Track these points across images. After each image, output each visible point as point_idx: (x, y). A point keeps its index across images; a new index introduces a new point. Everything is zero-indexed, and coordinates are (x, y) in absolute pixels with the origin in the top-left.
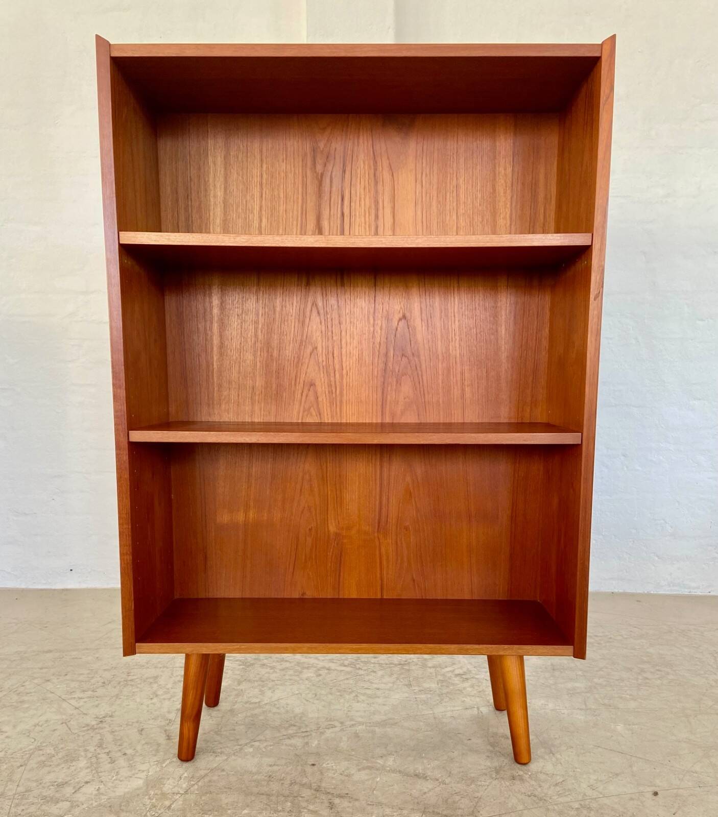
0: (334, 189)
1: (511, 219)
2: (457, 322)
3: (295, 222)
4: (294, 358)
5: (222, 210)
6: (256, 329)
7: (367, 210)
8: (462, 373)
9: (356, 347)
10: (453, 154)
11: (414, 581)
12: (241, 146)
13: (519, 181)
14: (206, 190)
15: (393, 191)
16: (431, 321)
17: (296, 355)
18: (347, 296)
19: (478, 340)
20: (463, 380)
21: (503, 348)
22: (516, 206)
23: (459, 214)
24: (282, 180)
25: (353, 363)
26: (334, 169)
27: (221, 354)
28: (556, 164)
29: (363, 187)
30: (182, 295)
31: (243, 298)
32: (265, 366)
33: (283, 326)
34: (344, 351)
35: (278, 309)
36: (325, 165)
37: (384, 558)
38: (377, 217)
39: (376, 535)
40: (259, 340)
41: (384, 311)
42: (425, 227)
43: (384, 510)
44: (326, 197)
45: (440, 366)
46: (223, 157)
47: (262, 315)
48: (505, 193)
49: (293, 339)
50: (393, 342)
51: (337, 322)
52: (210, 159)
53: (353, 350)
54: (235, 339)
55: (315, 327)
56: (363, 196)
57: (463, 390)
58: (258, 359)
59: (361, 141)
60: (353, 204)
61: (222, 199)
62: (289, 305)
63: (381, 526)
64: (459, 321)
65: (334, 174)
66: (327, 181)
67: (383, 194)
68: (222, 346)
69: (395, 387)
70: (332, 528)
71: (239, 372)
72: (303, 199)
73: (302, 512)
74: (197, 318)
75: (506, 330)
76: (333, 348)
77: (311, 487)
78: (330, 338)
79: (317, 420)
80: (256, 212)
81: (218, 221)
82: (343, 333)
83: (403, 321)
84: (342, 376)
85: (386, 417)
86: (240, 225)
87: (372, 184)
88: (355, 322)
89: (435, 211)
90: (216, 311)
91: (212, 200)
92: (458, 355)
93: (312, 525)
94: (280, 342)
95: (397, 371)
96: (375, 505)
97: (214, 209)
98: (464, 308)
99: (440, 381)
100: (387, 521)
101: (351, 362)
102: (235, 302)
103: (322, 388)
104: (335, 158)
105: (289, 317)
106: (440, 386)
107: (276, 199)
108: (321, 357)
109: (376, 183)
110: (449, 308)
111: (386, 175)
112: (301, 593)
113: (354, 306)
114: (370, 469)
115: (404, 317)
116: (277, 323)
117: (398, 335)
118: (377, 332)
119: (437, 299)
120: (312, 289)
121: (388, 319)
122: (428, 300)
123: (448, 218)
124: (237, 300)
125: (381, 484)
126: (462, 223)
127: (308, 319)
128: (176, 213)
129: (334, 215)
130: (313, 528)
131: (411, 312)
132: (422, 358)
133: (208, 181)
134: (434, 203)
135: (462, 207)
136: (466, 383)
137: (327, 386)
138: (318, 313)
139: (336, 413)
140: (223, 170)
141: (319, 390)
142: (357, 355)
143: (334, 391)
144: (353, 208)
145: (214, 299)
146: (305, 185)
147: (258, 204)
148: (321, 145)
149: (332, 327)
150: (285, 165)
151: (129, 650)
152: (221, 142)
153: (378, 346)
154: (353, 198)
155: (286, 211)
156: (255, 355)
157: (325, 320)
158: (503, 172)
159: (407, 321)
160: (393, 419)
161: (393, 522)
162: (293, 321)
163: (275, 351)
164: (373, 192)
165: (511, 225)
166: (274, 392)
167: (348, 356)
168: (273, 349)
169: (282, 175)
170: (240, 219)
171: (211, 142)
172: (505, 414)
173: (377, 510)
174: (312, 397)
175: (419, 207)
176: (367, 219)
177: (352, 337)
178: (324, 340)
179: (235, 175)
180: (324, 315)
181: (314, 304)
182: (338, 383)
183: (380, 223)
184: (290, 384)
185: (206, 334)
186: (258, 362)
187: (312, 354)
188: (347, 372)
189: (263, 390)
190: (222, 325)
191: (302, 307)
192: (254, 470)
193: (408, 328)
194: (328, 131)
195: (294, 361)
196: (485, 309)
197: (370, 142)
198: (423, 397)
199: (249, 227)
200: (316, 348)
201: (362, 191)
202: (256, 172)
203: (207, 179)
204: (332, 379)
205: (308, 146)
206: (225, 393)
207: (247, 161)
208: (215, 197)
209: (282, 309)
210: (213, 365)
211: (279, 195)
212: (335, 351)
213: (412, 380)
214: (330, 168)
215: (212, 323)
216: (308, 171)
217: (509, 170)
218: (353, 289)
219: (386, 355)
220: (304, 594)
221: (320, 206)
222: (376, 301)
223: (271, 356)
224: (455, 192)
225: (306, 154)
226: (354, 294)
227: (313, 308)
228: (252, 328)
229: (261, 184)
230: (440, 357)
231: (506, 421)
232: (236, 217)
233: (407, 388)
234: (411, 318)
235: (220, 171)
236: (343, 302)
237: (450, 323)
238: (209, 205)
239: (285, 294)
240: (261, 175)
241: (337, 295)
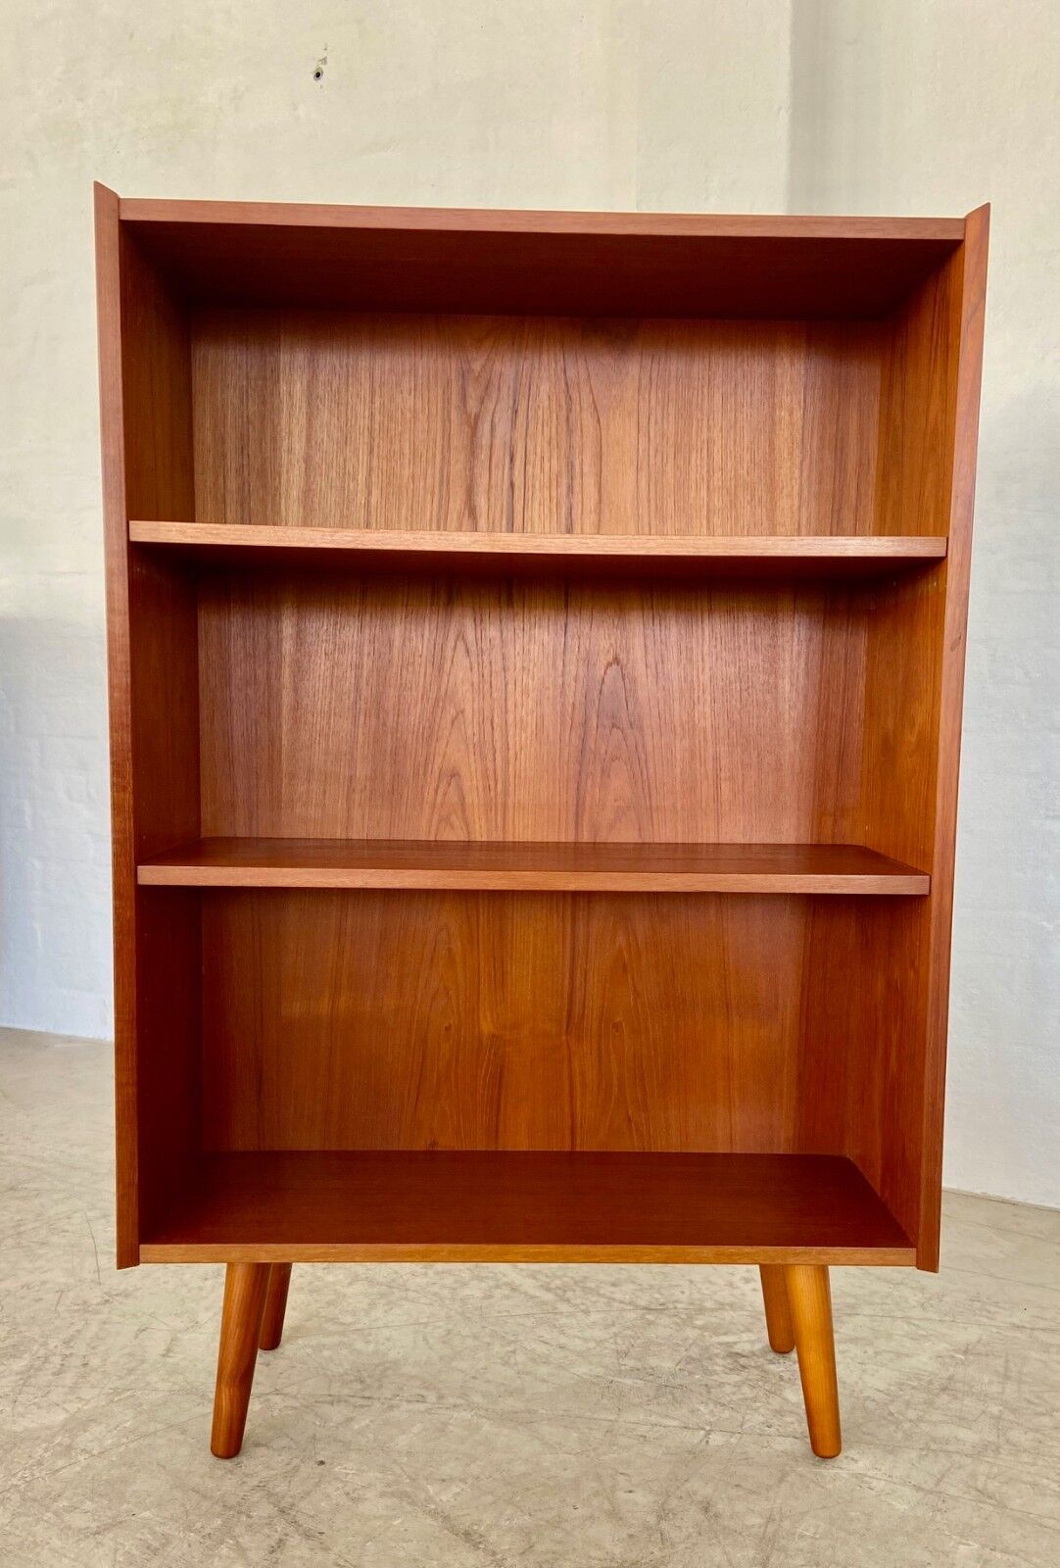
0: (498, 442)
1: (800, 497)
2: (707, 670)
3: (429, 497)
4: (424, 728)
5: (303, 475)
6: (358, 678)
7: (554, 477)
8: (716, 759)
9: (533, 712)
10: (703, 386)
11: (630, 1120)
12: (338, 366)
13: (816, 432)
14: (274, 440)
15: (598, 448)
16: (663, 668)
17: (427, 725)
18: (518, 624)
19: (744, 702)
20: (717, 770)
21: (787, 716)
22: (809, 477)
23: (711, 487)
24: (408, 425)
25: (526, 738)
26: (498, 407)
27: (296, 721)
28: (876, 408)
29: (547, 439)
30: (229, 617)
31: (336, 624)
32: (371, 742)
33: (404, 672)
34: (511, 717)
35: (397, 643)
36: (482, 402)
37: (577, 1079)
38: (570, 489)
39: (564, 1038)
40: (362, 697)
41: (582, 649)
42: (653, 508)
43: (578, 994)
44: (483, 456)
45: (678, 745)
46: (305, 384)
47: (369, 654)
48: (791, 454)
49: (422, 696)
50: (597, 703)
51: (500, 667)
52: (283, 388)
53: (527, 715)
54: (320, 695)
55: (461, 675)
56: (547, 456)
57: (718, 787)
58: (360, 730)
59: (545, 360)
60: (529, 468)
61: (302, 454)
62: (417, 636)
63: (571, 1021)
64: (710, 669)
65: (497, 416)
66: (485, 427)
67: (581, 453)
68: (296, 706)
69: (598, 780)
70: (486, 1027)
71: (326, 753)
72: (443, 458)
73: (434, 998)
74: (255, 657)
75: (792, 685)
76: (492, 711)
77: (450, 953)
78: (487, 695)
79: (463, 837)
80: (362, 477)
81: (294, 493)
82: (511, 687)
83: (614, 666)
84: (507, 762)
85: (582, 831)
87: (564, 435)
88: (531, 668)
89: (671, 481)
90: (288, 646)
91: (284, 455)
92: (709, 729)
93: (452, 1022)
94: (399, 700)
95: (603, 751)
96: (562, 985)
97: (287, 472)
98: (719, 647)
99: (678, 770)
100: (583, 1013)
101: (523, 736)
102: (321, 633)
103: (472, 783)
104: (499, 389)
105: (416, 658)
106: (678, 780)
107: (397, 457)
108: (470, 727)
109: (570, 432)
110: (694, 646)
111: (588, 419)
112: (429, 1142)
113: (530, 640)
114: (555, 922)
115: (616, 660)
116: (394, 670)
117: (605, 689)
118: (569, 686)
119: (674, 630)
120: (457, 612)
121: (588, 662)
122: (657, 632)
123: (693, 494)
124: (325, 628)
125: (573, 949)
126: (717, 503)
127: (449, 662)
128: (221, 480)
129: (497, 485)
130: (453, 1028)
131: (628, 652)
132: (647, 731)
133: (279, 423)
134: (670, 468)
135: (718, 475)
136: (723, 775)
137: (479, 777)
138: (467, 652)
139: (497, 827)
140: (304, 405)
141: (467, 785)
142: (534, 726)
143: (492, 787)
144: (530, 473)
145: (284, 625)
146: (447, 436)
147: (365, 464)
148: (477, 366)
149: (491, 676)
150: (412, 399)
151: (128, 1258)
152: (301, 357)
153: (570, 709)
154: (531, 457)
155: (413, 477)
156: (355, 724)
157: (478, 665)
158: (787, 418)
159: (622, 668)
160: (595, 836)
161: (594, 1016)
162: (423, 665)
163: (391, 717)
164: (564, 444)
165: (800, 508)
166: (389, 787)
167: (518, 726)
168: (387, 713)
169: (408, 415)
170: (333, 490)
171: (284, 358)
172: (790, 830)
173: (566, 996)
174: (453, 797)
175: (643, 475)
176: (554, 494)
177: (525, 692)
178: (477, 699)
179: (326, 415)
180: (478, 655)
181: (460, 637)
182: (499, 772)
183: (577, 499)
184: (416, 774)
185: (269, 686)
186: (360, 734)
187: (456, 723)
188: (516, 754)
189: (368, 784)
190: (299, 671)
191: (440, 641)
192: (349, 923)
193: (624, 680)
194: (488, 345)
195: (423, 733)
196: (755, 649)
197: (561, 364)
198: (648, 798)
200: (463, 712)
201: (546, 445)
202: (362, 410)
203: (276, 422)
204: (490, 765)
205: (451, 368)
206: (302, 789)
207: (347, 390)
208: (290, 451)
209: (403, 645)
210: (281, 739)
211: (401, 449)
212: (496, 720)
213: (629, 767)
214: (491, 406)
215: (280, 667)
216: (453, 410)
217: (798, 414)
218: (530, 612)
219: (585, 723)
220: (434, 1143)
221: (472, 469)
222: (568, 634)
223: (384, 724)
224: (705, 451)
225: (449, 382)
226: (529, 620)
227: (458, 643)
228: (351, 675)
229: (371, 431)
230: (678, 729)
231: (792, 840)
232: (326, 487)
233: (619, 783)
234: (628, 663)
235: (300, 408)
236: (511, 633)
237: (695, 671)
238: (280, 466)
239: (409, 618)
240: (372, 415)
241: (501, 622)
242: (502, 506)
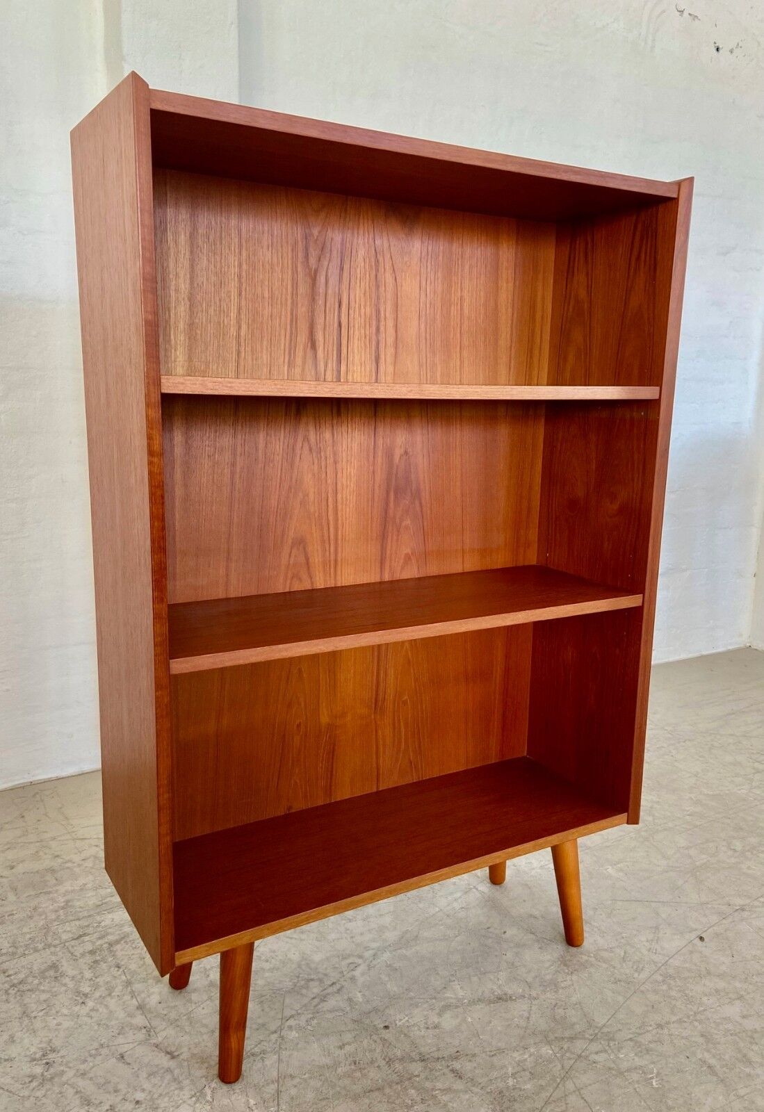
0: (330, 291)
3: (283, 332)
4: (281, 509)
5: (188, 311)
6: (233, 473)
7: (367, 320)
8: (462, 516)
11: (411, 762)
12: (213, 223)
15: (396, 299)
18: (344, 428)
20: (463, 524)
25: (349, 511)
26: (330, 265)
29: (363, 292)
31: (216, 432)
33: (267, 468)
34: (339, 497)
36: (319, 260)
37: (381, 743)
38: (378, 329)
39: (373, 717)
41: (385, 446)
43: (381, 686)
44: (321, 302)
46: (188, 235)
47: (241, 454)
48: (507, 310)
50: (394, 483)
51: (332, 460)
52: (170, 237)
53: (350, 494)
54: (205, 488)
55: (306, 468)
56: (363, 304)
57: (463, 535)
59: (361, 232)
60: (351, 312)
61: (186, 294)
62: (275, 440)
63: (377, 704)
65: (330, 271)
66: (321, 279)
67: (385, 303)
69: (394, 537)
70: (325, 719)
71: (210, 533)
72: (292, 303)
73: (289, 706)
76: (328, 493)
78: (324, 482)
79: (309, 587)
80: (233, 315)
82: (339, 474)
83: (405, 457)
84: (336, 529)
86: (212, 332)
87: (374, 289)
88: (353, 461)
89: (439, 326)
91: (173, 293)
92: (459, 497)
93: (301, 721)
96: (372, 681)
97: (175, 307)
100: (385, 698)
101: (347, 510)
102: (205, 439)
103: (313, 546)
104: (331, 250)
107: (260, 300)
111: (389, 279)
112: (286, 808)
113: (351, 440)
115: (406, 453)
116: (260, 466)
117: (398, 473)
118: (377, 473)
120: (304, 420)
121: (390, 455)
125: (379, 656)
126: (466, 342)
127: (298, 459)
129: (330, 325)
130: (302, 724)
131: (413, 447)
132: (424, 501)
133: (168, 266)
135: (466, 322)
136: (466, 527)
137: (320, 544)
138: (311, 450)
139: (330, 577)
140: (188, 253)
141: (310, 548)
144: (351, 316)
145: (176, 434)
146: (295, 285)
147: (236, 305)
148: (315, 232)
149: (326, 468)
150: (270, 254)
154: (352, 304)
155: (271, 316)
156: (231, 509)
157: (319, 460)
158: (505, 286)
159: (408, 458)
160: (392, 576)
161: (391, 698)
162: (280, 461)
163: (257, 502)
164: (374, 296)
166: (256, 555)
167: (345, 503)
168: (255, 500)
169: (267, 266)
170: (212, 324)
171: (171, 212)
173: (374, 688)
175: (423, 321)
176: (367, 332)
177: (349, 478)
178: (317, 485)
179: (205, 262)
180: (318, 453)
181: (306, 439)
182: (332, 537)
183: (382, 336)
184: (275, 545)
186: (235, 517)
187: (303, 503)
188: (343, 523)
189: (241, 555)
191: (291, 443)
193: (411, 466)
194: (323, 215)
195: (280, 513)
197: (371, 235)
199: (224, 334)
200: (308, 495)
201: (362, 295)
202: (233, 260)
203: (165, 265)
204: (325, 532)
205: (298, 231)
207: (221, 243)
208: (177, 291)
209: (266, 447)
211: (263, 294)
212: (329, 498)
214: (326, 263)
215: (174, 468)
216: (299, 265)
217: (511, 285)
219: (386, 498)
220: (290, 808)
221: (313, 312)
222: (377, 435)
224: (459, 304)
225: (296, 243)
226: (352, 426)
227: (304, 444)
228: (227, 471)
229: (240, 277)
232: (206, 321)
234: (412, 454)
238: (169, 302)
239: (270, 426)
240: (240, 266)
241: (333, 427)
242: (334, 339)
